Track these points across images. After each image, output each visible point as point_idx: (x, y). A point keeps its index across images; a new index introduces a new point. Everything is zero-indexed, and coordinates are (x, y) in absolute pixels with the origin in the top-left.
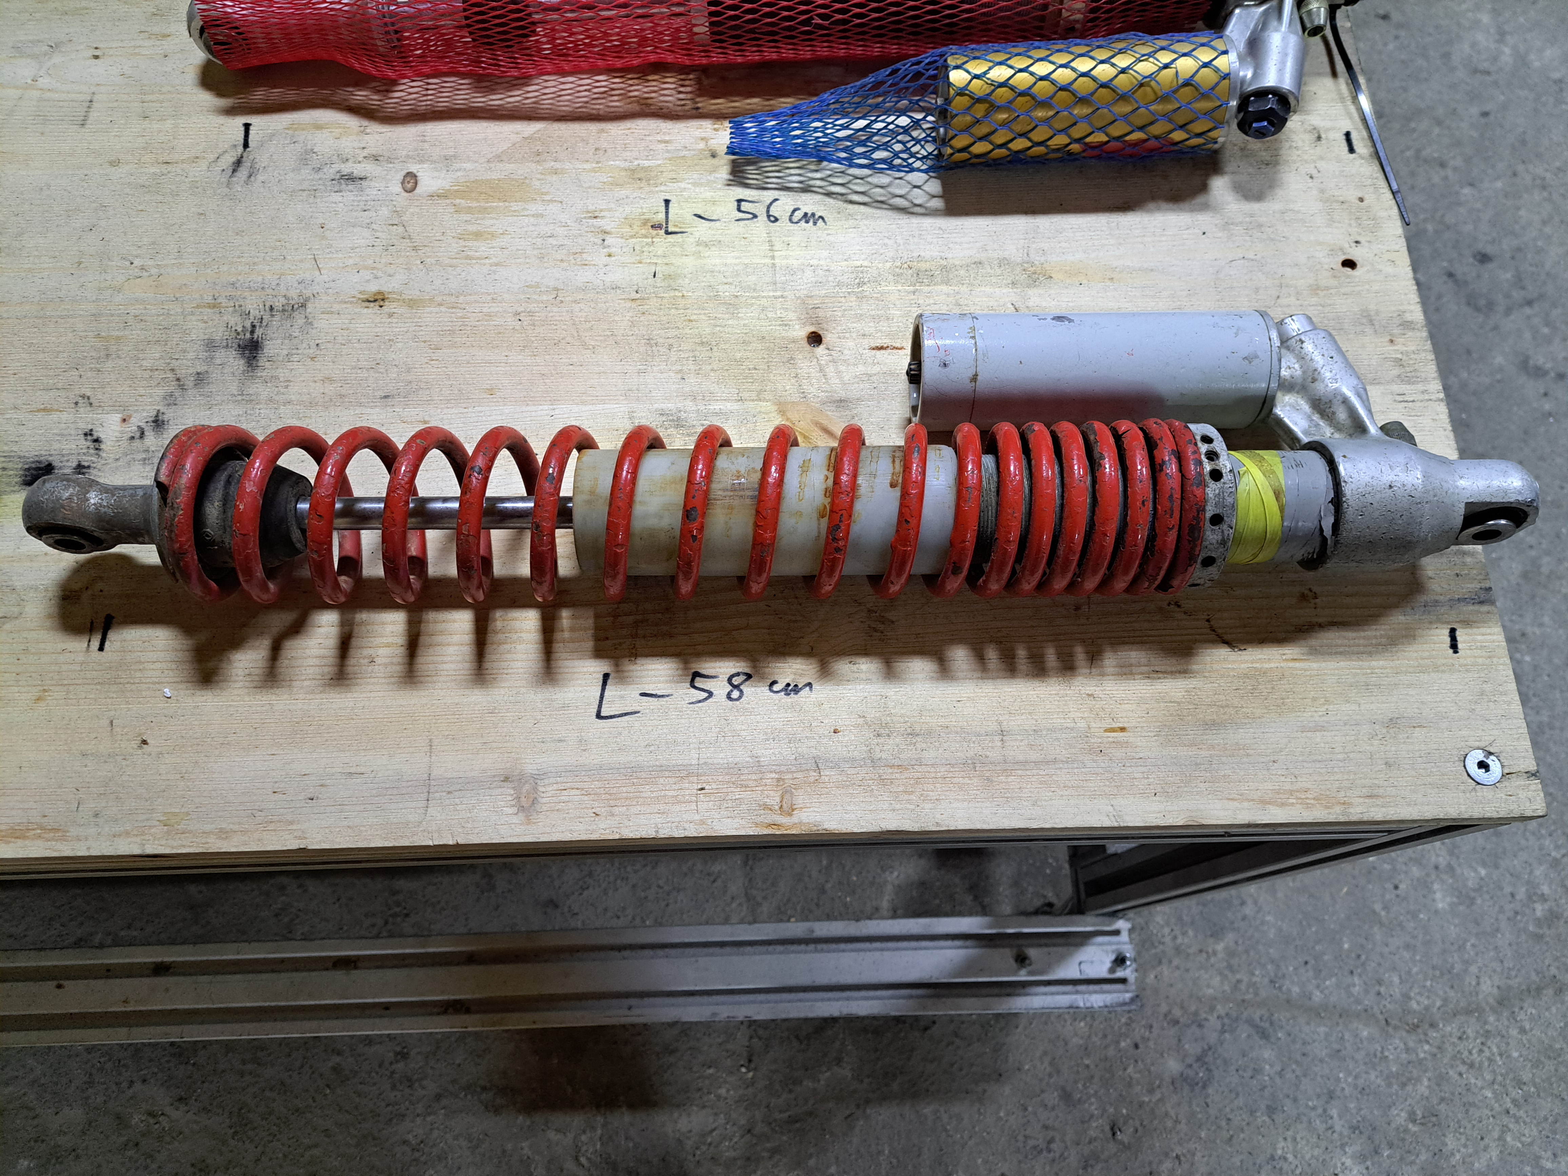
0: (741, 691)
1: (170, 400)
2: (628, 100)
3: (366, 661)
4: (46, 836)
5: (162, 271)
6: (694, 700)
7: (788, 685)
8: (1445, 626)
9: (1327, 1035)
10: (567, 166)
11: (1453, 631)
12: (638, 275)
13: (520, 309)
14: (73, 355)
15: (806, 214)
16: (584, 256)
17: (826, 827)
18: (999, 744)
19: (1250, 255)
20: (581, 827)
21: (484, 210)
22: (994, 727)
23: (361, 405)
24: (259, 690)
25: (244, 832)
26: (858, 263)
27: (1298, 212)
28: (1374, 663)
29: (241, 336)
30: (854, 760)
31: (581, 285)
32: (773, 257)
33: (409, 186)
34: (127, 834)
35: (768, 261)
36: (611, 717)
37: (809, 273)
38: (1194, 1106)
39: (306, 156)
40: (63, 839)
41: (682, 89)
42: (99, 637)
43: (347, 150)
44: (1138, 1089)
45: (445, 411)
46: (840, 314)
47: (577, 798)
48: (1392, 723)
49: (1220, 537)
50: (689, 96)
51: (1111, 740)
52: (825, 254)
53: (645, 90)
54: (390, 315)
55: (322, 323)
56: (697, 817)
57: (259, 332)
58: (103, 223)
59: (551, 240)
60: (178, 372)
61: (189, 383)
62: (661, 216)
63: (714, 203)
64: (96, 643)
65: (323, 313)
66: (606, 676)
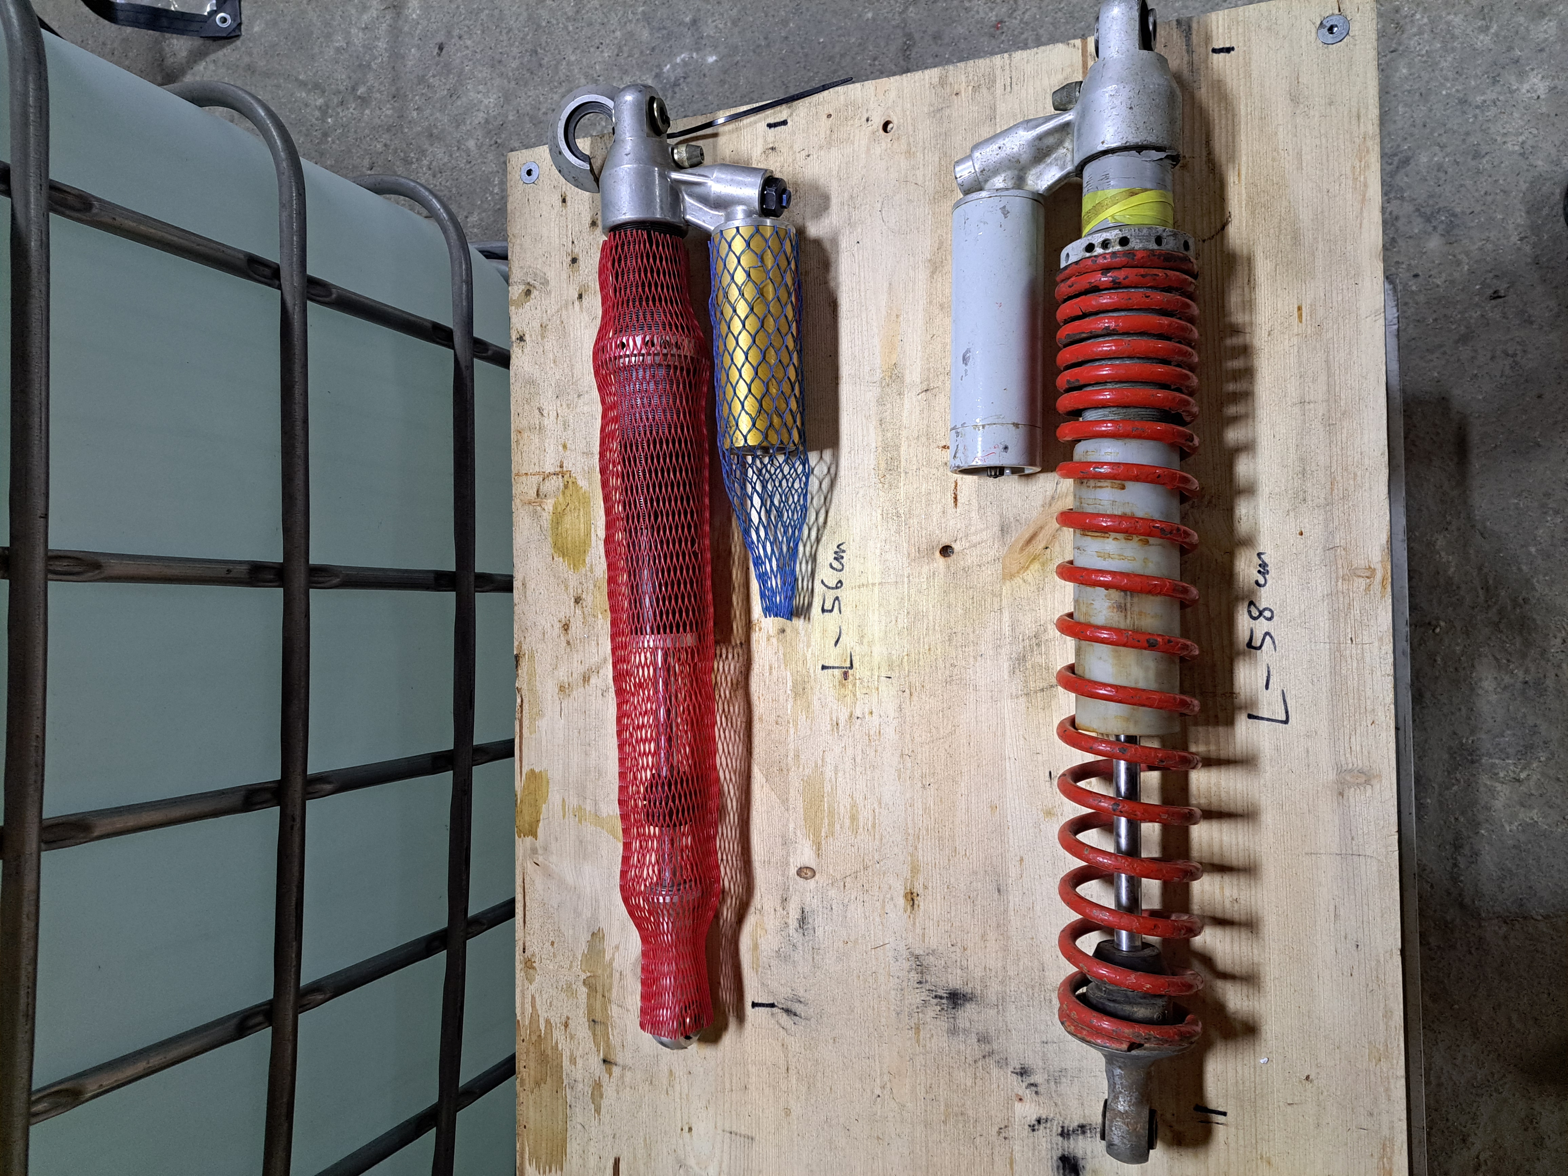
0: (1265, 609)
1: (1002, 1063)
2: (734, 699)
3: (1235, 905)
4: (1389, 1154)
5: (886, 1071)
6: (1272, 646)
7: (1259, 572)
8: (1210, 56)
9: (1406, 105)
10: (791, 746)
11: (1215, 51)
12: (888, 693)
13: (920, 785)
14: (962, 1142)
15: (835, 559)
16: (872, 733)
17: (1385, 542)
18: (1312, 405)
19: (878, 206)
20: (1384, 734)
21: (831, 813)
22: (1296, 410)
23: (1006, 911)
24: (1262, 989)
25: (1386, 998)
26: (880, 517)
27: (840, 167)
28: (1243, 112)
29: (945, 1007)
30: (1326, 520)
31: (897, 737)
32: (873, 584)
33: (810, 874)
34: (1387, 1090)
35: (876, 589)
36: (1287, 712)
37: (888, 556)
38: (1472, 224)
39: (781, 956)
40: (1392, 1140)
41: (724, 656)
42: (1214, 1115)
43: (777, 924)
44: (1456, 275)
45: (1011, 843)
46: (924, 532)
47: (1358, 739)
48: (1295, 99)
49: (1172, 238)
50: (730, 650)
51: (1309, 318)
52: (871, 543)
53: (724, 685)
54: (926, 887)
55: (933, 942)
56: (1376, 644)
57: (941, 992)
58: (842, 1120)
59: (858, 760)
60: (977, 1057)
61: (988, 1048)
62: (836, 671)
63: (824, 631)
64: (1220, 1119)
65: (924, 941)
66: (1250, 716)
